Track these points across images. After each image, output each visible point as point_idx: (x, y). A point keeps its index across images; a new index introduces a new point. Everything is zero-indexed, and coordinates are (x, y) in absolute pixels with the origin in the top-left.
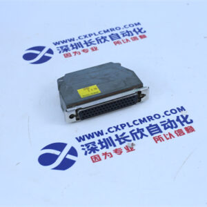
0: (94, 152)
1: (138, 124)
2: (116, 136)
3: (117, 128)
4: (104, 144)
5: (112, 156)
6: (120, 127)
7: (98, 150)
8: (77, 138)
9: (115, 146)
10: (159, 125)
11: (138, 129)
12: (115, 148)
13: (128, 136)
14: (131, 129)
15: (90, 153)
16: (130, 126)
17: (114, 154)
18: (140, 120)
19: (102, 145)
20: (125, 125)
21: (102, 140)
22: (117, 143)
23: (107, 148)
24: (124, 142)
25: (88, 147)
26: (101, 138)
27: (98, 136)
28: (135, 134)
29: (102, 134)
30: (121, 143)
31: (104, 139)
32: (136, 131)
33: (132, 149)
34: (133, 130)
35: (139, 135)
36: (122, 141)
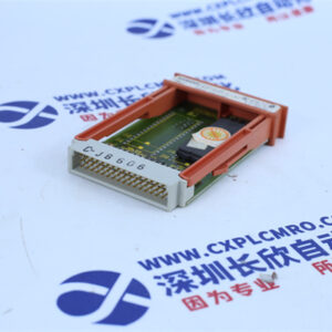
0: (188, 291)
1: (272, 239)
2: (230, 259)
3: (227, 246)
4: (206, 275)
5: (230, 299)
6: (232, 244)
7: (196, 287)
8: (141, 263)
9: (232, 278)
10: (318, 241)
11: (273, 248)
12: (233, 283)
13: (257, 261)
14: (259, 247)
15: (178, 291)
16: (254, 243)
17: (234, 295)
18: (272, 231)
19: (202, 277)
20: (244, 241)
21: (200, 268)
22: (235, 273)
23: (216, 282)
24: (251, 272)
25: (171, 280)
26: (197, 263)
27: (188, 258)
28: (271, 256)
29: (197, 256)
30: (245, 274)
31: (203, 266)
32: (270, 252)
33: (273, 286)
34: (265, 250)
35: (280, 258)
36: (246, 269)
